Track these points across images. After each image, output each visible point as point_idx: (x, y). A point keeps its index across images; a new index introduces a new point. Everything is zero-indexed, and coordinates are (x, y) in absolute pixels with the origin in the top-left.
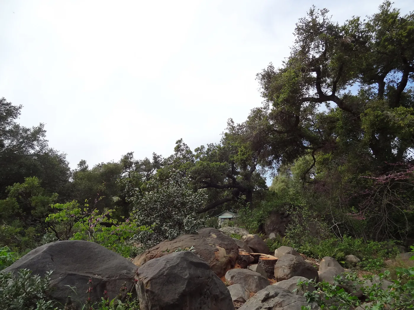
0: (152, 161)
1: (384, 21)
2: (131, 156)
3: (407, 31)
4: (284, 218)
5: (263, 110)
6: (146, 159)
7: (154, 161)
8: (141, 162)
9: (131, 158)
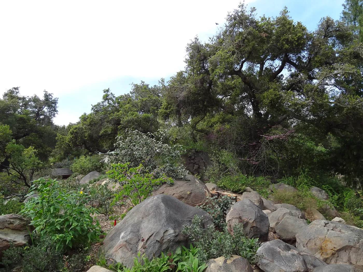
0: (42, 98)
1: (284, 25)
2: (17, 91)
3: (297, 37)
4: (192, 160)
5: (184, 73)
6: (34, 95)
7: (44, 98)
8: (28, 98)
9: (17, 93)
